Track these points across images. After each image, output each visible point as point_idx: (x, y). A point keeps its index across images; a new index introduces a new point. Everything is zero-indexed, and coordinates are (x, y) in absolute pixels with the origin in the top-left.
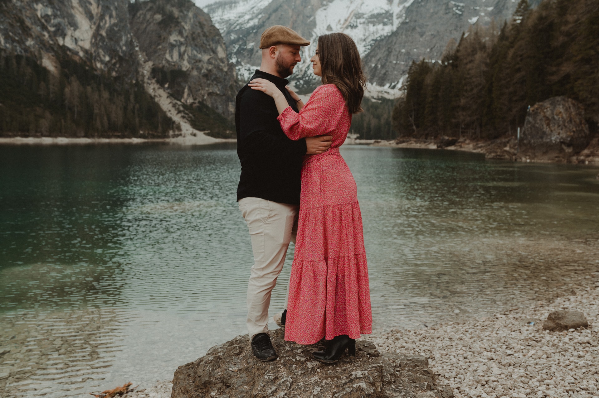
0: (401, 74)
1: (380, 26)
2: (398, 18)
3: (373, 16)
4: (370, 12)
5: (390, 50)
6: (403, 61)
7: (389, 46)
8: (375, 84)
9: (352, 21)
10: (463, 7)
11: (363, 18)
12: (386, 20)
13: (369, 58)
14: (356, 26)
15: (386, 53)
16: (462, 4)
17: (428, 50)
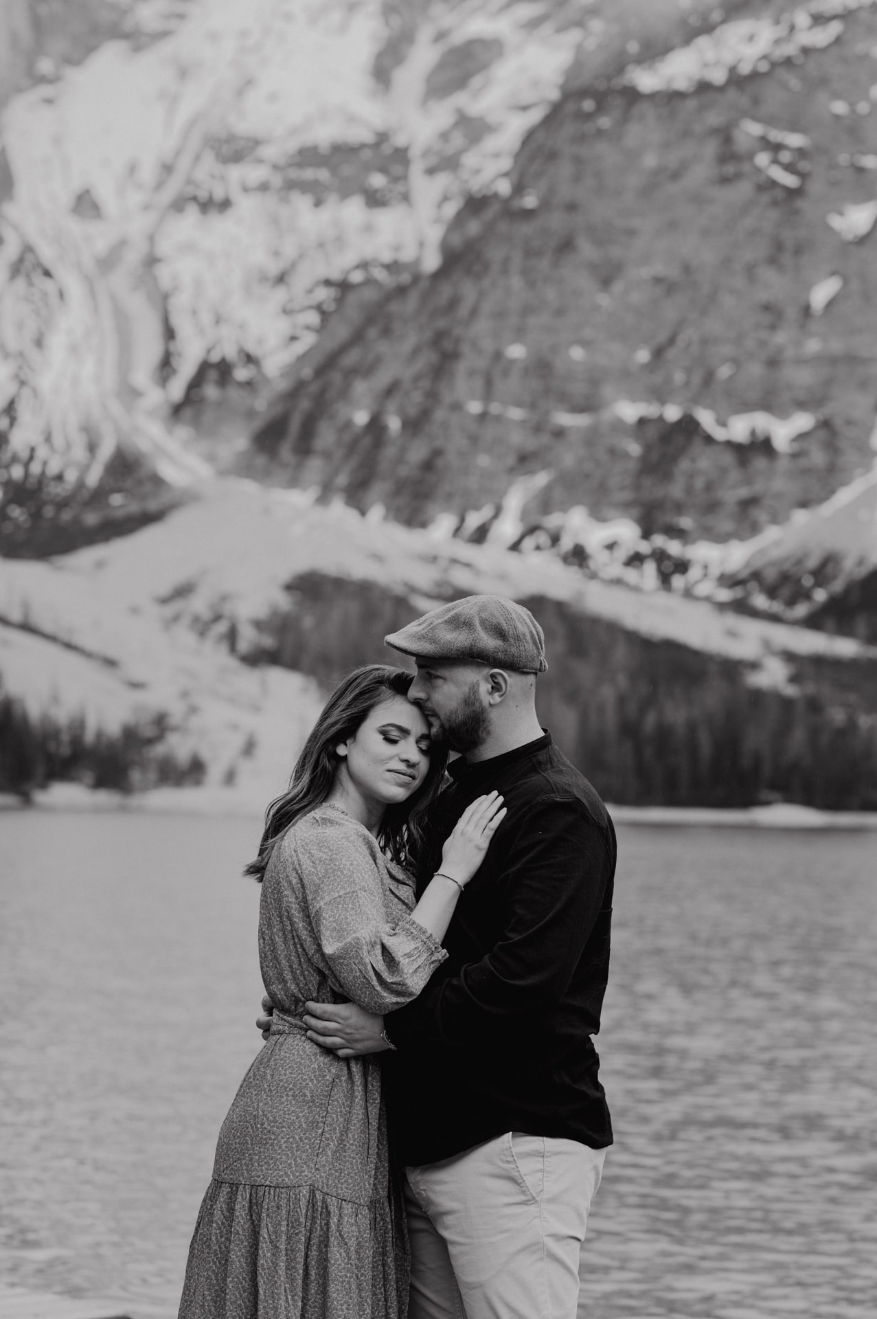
0: (512, 471)
1: (353, 211)
2: (431, 171)
3: (308, 156)
4: (294, 131)
5: (447, 345)
6: (519, 404)
7: (441, 323)
8: (377, 512)
9: (201, 174)
10: (801, 153)
11: (260, 161)
12: (377, 180)
13: (336, 377)
14: (225, 204)
15: (428, 358)
16: (795, 140)
17: (643, 356)
